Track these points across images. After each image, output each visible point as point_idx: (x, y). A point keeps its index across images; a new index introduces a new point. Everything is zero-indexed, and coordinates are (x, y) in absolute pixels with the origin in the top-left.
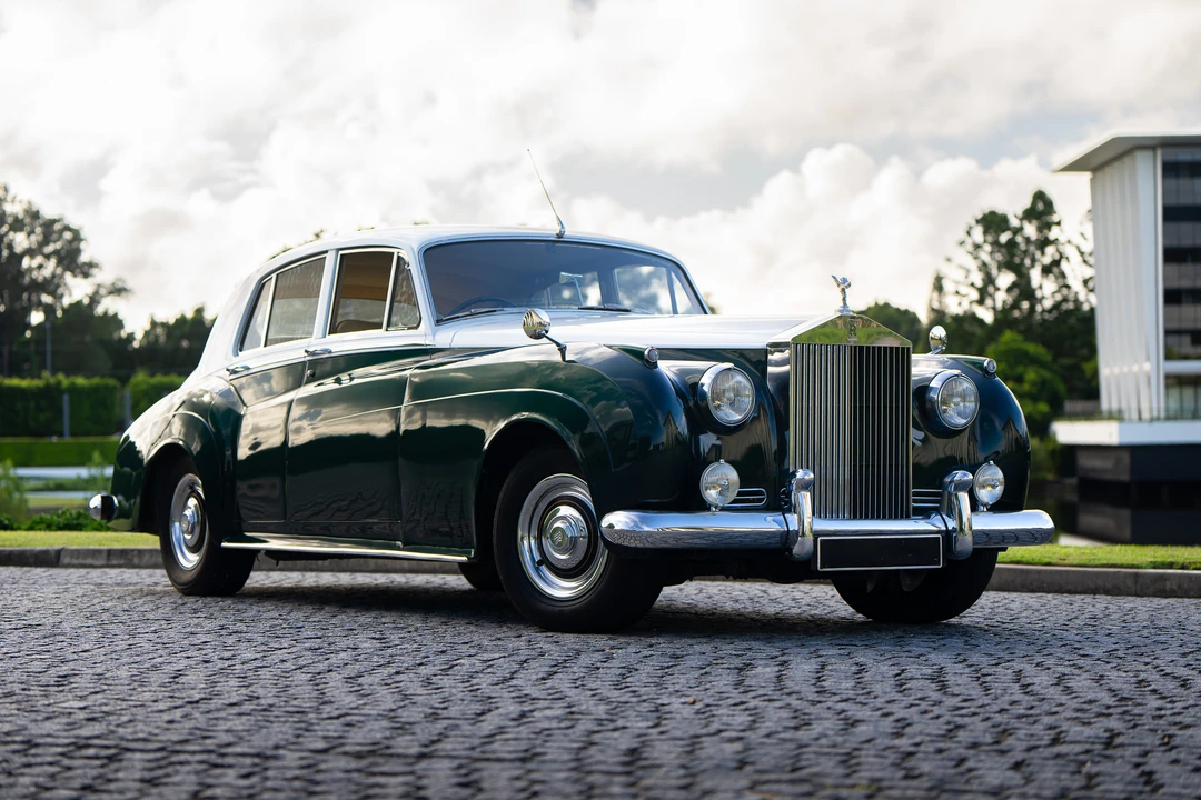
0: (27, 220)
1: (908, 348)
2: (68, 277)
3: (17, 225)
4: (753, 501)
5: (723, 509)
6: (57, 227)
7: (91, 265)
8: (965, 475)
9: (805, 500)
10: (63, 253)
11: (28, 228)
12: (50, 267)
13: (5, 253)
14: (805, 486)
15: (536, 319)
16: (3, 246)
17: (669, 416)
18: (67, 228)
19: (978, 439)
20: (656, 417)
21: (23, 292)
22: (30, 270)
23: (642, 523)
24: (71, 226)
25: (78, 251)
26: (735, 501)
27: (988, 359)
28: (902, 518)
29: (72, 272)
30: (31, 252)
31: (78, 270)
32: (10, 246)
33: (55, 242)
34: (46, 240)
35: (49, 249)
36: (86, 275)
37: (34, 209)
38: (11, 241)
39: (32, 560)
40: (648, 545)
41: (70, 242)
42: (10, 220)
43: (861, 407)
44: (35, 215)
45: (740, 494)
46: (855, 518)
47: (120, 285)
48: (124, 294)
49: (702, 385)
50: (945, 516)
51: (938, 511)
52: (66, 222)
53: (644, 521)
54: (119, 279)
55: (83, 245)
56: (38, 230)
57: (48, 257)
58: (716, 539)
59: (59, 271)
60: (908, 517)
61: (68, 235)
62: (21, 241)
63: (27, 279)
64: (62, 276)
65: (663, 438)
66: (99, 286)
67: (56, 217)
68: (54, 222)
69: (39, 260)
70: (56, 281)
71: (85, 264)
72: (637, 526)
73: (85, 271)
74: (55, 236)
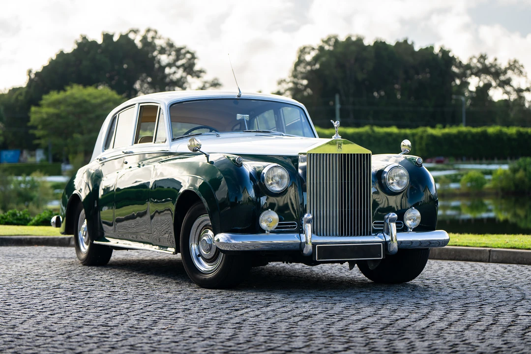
0: (168, 48)
1: (370, 154)
2: (189, 78)
3: (162, 51)
4: (291, 227)
5: (272, 232)
6: (183, 51)
7: (201, 71)
8: (394, 215)
9: (308, 228)
10: (186, 65)
11: (168, 52)
12: (180, 73)
13: (157, 66)
14: (308, 221)
15: (196, 142)
16: (155, 62)
17: (245, 189)
18: (188, 52)
19: (408, 196)
20: (240, 190)
21: (166, 86)
22: (170, 74)
23: (231, 239)
24: (190, 51)
25: (194, 64)
26: (277, 228)
27: (418, 157)
28: (367, 235)
29: (191, 75)
30: (170, 65)
31: (194, 74)
32: (159, 62)
33: (181, 59)
34: (178, 59)
35: (179, 63)
36: (198, 77)
37: (171, 42)
38: (160, 59)
39: (57, 243)
40: (236, 249)
41: (190, 59)
42: (158, 48)
43: (345, 183)
44: (171, 45)
45: (279, 224)
46: (342, 235)
47: (216, 82)
48: (218, 86)
49: (264, 173)
50: (385, 234)
51: (382, 231)
52: (187, 49)
53: (232, 238)
54: (216, 79)
55: (196, 61)
56: (173, 53)
57: (178, 67)
58: (274, 246)
59: (184, 74)
60: (370, 235)
61: (189, 56)
62: (164, 59)
63: (167, 80)
64: (186, 78)
65: (242, 199)
66: (206, 82)
67: (182, 47)
68: (181, 49)
69: (174, 69)
70: (182, 80)
71: (198, 71)
72: (229, 240)
73: (198, 74)
74: (181, 57)
